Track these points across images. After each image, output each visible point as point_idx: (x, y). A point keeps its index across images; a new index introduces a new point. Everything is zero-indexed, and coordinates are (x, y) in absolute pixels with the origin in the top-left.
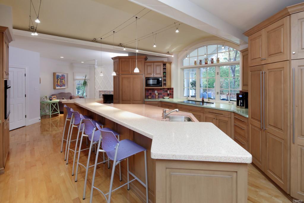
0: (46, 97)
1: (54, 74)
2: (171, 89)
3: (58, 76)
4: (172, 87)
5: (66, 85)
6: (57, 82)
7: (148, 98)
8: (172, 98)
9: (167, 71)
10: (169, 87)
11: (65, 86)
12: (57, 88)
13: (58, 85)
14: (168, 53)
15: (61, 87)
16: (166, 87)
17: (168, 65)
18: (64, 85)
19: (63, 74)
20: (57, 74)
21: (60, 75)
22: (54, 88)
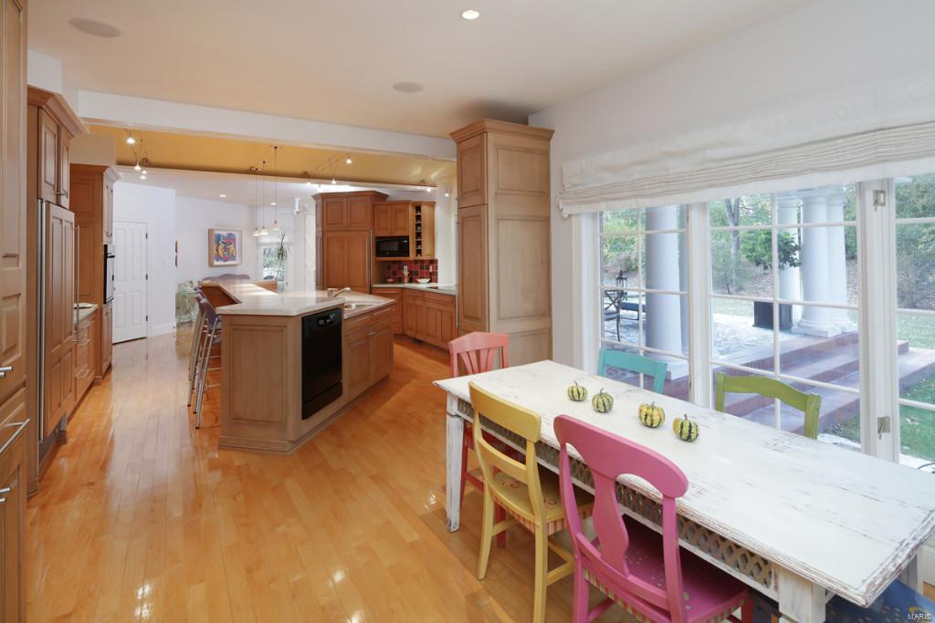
0: (191, 282)
1: (210, 231)
2: (433, 262)
3: (219, 237)
4: (436, 258)
5: (237, 258)
6: (217, 250)
7: (388, 283)
8: (436, 281)
9: (425, 221)
10: (429, 258)
11: (235, 260)
12: (216, 263)
13: (218, 258)
14: (422, 183)
15: (225, 261)
16: (421, 258)
17: (424, 209)
18: (233, 257)
19: (229, 232)
20: (216, 232)
21: (224, 233)
22: (211, 265)
